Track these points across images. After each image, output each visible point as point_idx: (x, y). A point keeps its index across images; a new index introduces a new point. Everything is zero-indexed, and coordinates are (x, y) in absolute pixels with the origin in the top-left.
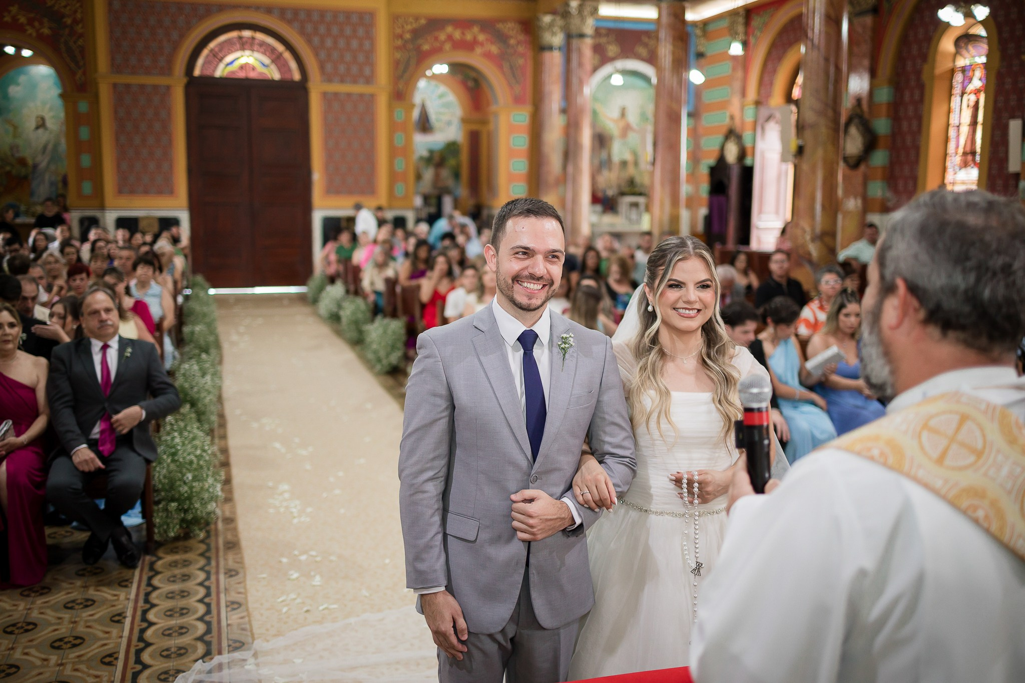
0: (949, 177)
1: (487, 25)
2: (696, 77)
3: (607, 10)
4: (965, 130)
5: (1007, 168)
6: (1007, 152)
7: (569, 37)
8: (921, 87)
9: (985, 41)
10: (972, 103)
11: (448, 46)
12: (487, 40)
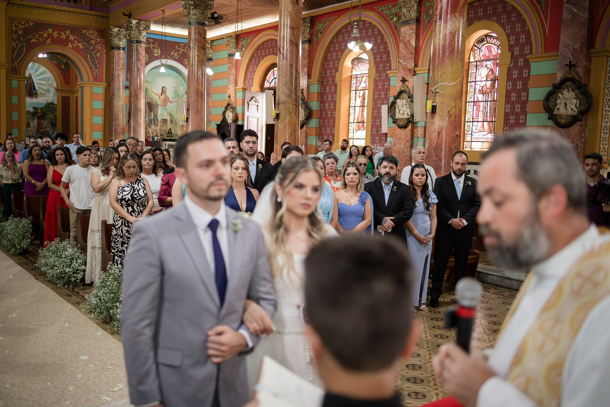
0: (351, 135)
1: (75, 30)
2: (209, 72)
3: (154, 28)
4: (357, 109)
5: (381, 131)
6: (381, 122)
7: (130, 42)
8: (336, 85)
9: (368, 62)
10: (361, 95)
11: (49, 41)
12: (75, 39)
